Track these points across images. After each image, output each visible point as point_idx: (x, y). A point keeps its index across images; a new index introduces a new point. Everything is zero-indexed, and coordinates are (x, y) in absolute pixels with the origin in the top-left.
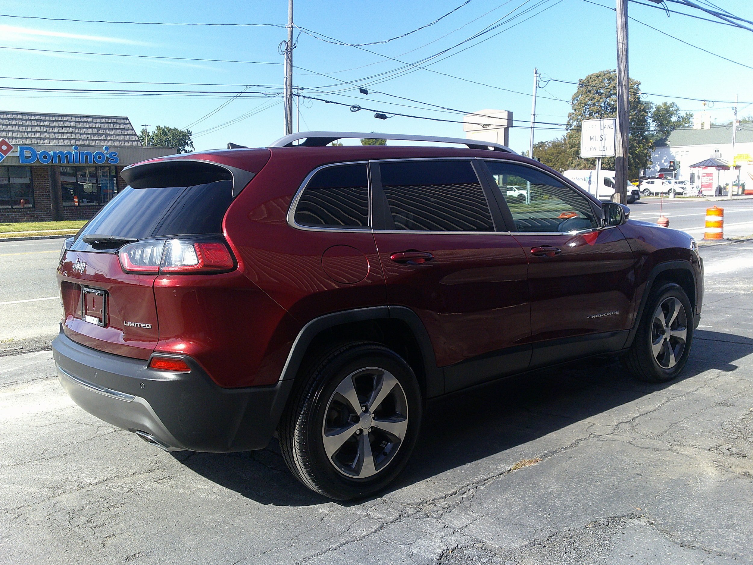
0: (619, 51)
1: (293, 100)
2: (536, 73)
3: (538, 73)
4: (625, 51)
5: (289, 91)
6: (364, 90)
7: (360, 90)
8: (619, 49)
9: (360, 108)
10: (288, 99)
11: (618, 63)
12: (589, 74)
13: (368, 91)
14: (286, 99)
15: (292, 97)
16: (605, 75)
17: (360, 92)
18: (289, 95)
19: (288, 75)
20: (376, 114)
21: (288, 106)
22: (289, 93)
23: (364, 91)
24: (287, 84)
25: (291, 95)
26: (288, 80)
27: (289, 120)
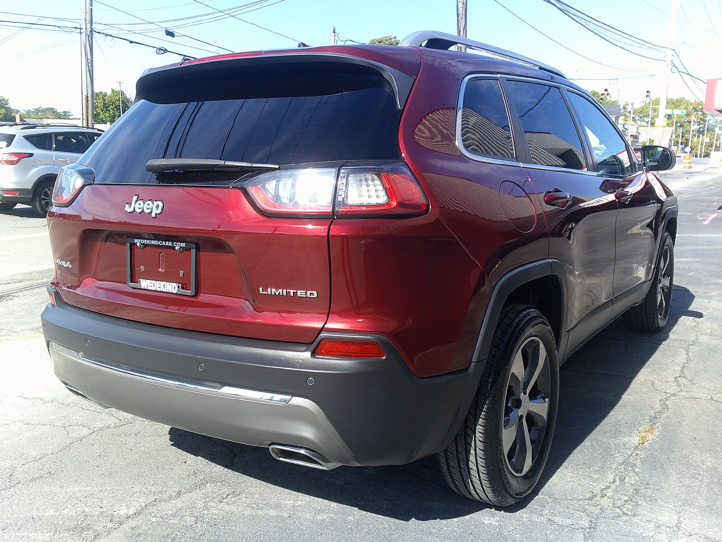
0: (459, 10)
1: (93, 37)
2: (334, 32)
3: (336, 32)
4: (464, 10)
5: (89, 26)
6: (170, 32)
7: (166, 32)
8: (459, 8)
9: (166, 51)
10: (87, 36)
11: (458, 23)
12: (372, 39)
13: (175, 34)
14: (86, 36)
15: (92, 34)
16: (386, 40)
17: (166, 34)
18: (89, 31)
19: (87, 10)
20: (184, 58)
21: (88, 43)
22: (89, 29)
23: (170, 34)
24: (87, 19)
25: (91, 31)
26: (87, 14)
27: (89, 58)
